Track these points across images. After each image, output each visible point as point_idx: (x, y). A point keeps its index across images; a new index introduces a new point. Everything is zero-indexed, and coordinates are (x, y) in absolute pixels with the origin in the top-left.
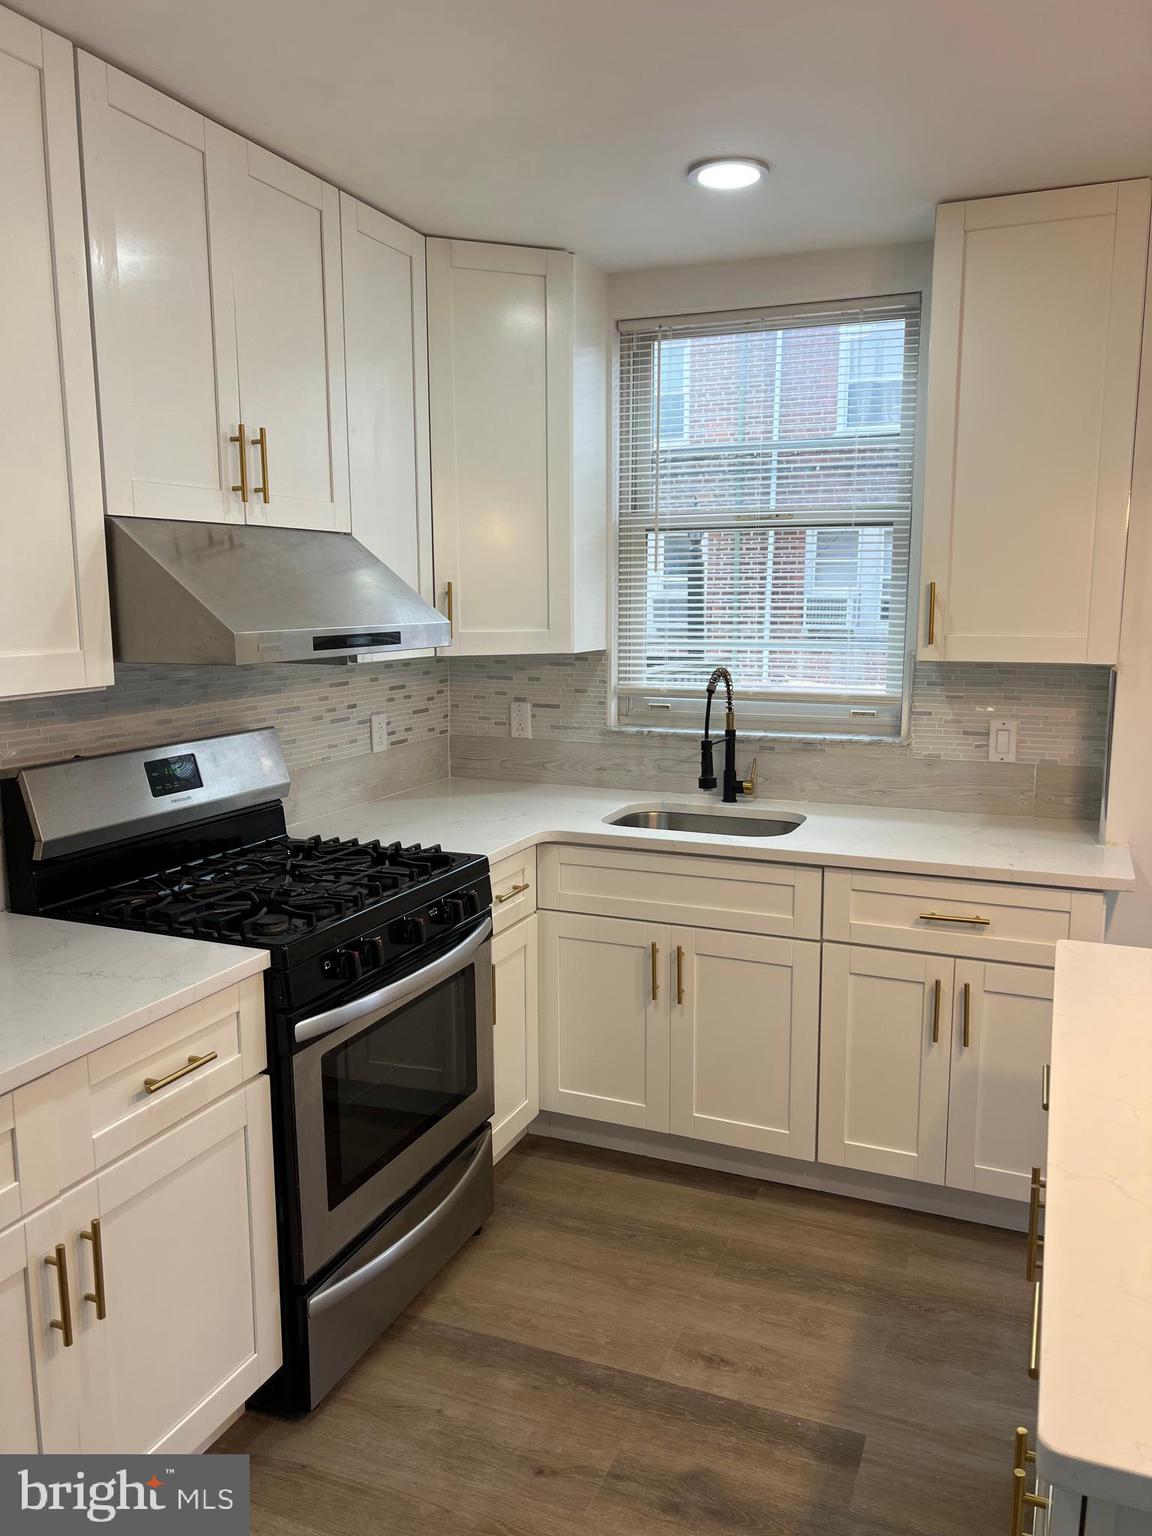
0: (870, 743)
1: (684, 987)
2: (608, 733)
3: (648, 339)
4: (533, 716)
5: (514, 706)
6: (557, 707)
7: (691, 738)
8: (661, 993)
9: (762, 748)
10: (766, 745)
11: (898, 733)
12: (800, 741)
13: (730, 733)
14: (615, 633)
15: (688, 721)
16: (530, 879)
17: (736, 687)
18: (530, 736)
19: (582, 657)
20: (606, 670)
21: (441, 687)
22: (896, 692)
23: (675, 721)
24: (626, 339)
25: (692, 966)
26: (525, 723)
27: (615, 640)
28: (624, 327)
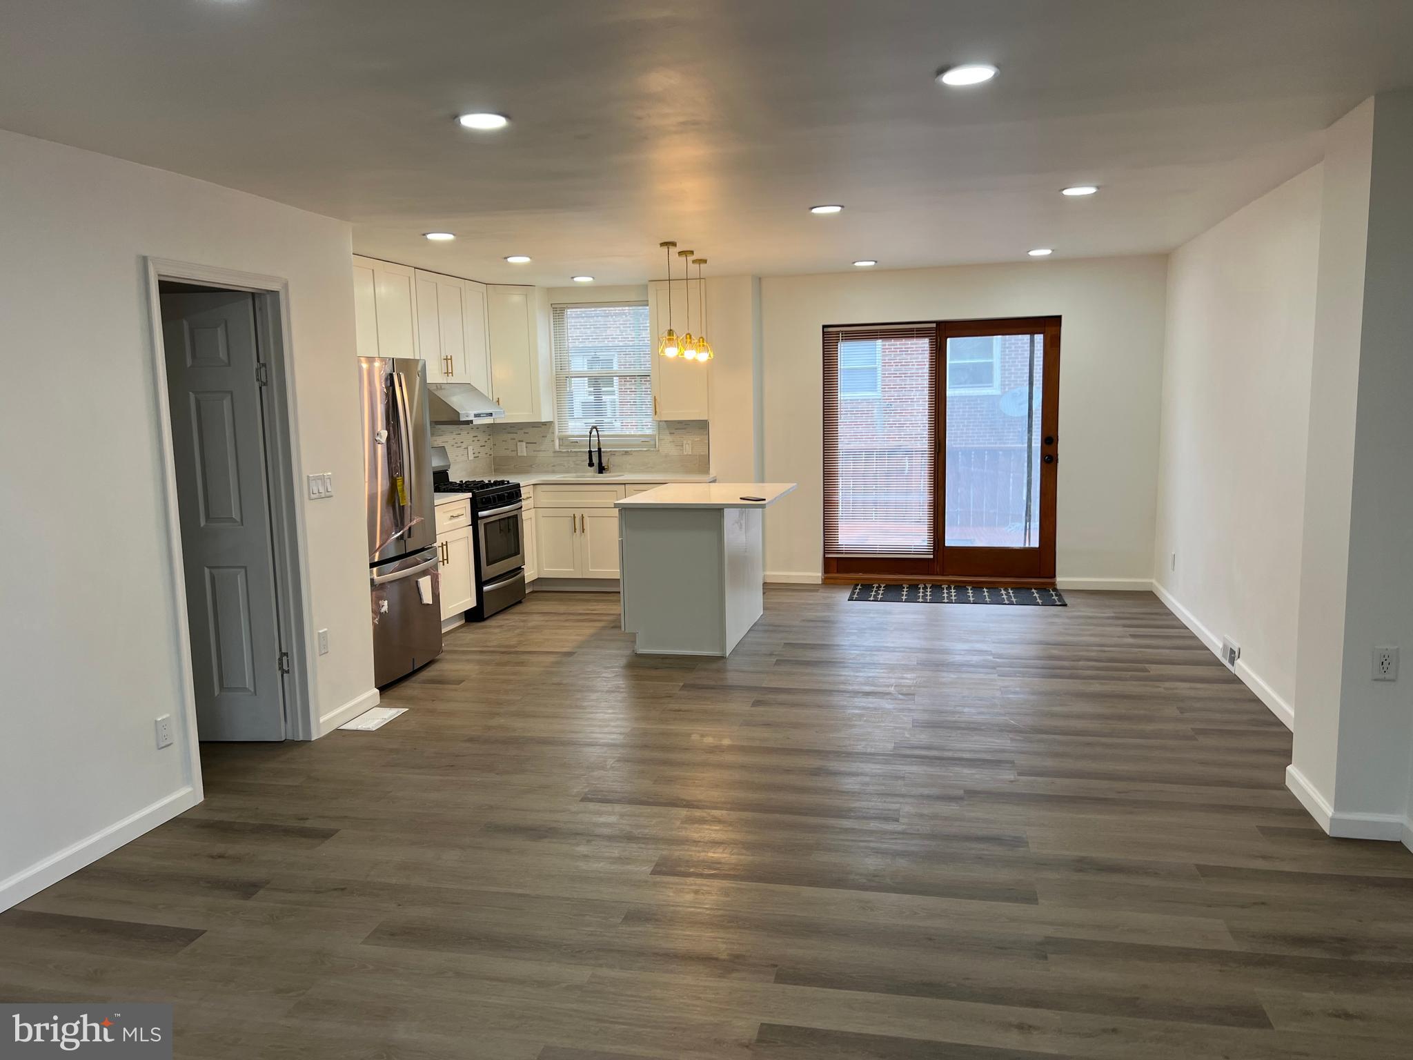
0: (646, 451)
1: (585, 527)
2: (555, 452)
3: (563, 310)
4: (526, 447)
5: (519, 444)
6: (535, 443)
7: (585, 452)
8: (577, 531)
9: (611, 454)
10: (613, 454)
11: (655, 447)
12: (623, 451)
13: (600, 449)
14: (556, 415)
15: (585, 446)
16: (532, 495)
17: (600, 433)
18: (525, 455)
19: (544, 424)
20: (554, 429)
21: (489, 437)
22: (655, 433)
23: (581, 446)
24: (555, 309)
25: (587, 520)
26: (523, 450)
27: (556, 418)
28: (553, 306)
